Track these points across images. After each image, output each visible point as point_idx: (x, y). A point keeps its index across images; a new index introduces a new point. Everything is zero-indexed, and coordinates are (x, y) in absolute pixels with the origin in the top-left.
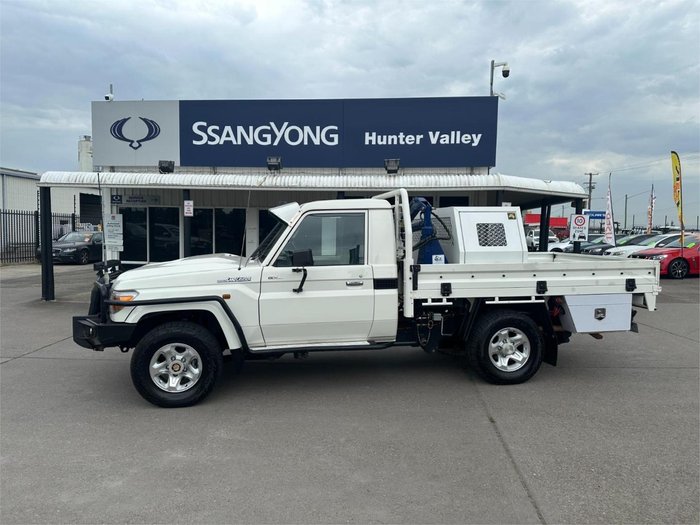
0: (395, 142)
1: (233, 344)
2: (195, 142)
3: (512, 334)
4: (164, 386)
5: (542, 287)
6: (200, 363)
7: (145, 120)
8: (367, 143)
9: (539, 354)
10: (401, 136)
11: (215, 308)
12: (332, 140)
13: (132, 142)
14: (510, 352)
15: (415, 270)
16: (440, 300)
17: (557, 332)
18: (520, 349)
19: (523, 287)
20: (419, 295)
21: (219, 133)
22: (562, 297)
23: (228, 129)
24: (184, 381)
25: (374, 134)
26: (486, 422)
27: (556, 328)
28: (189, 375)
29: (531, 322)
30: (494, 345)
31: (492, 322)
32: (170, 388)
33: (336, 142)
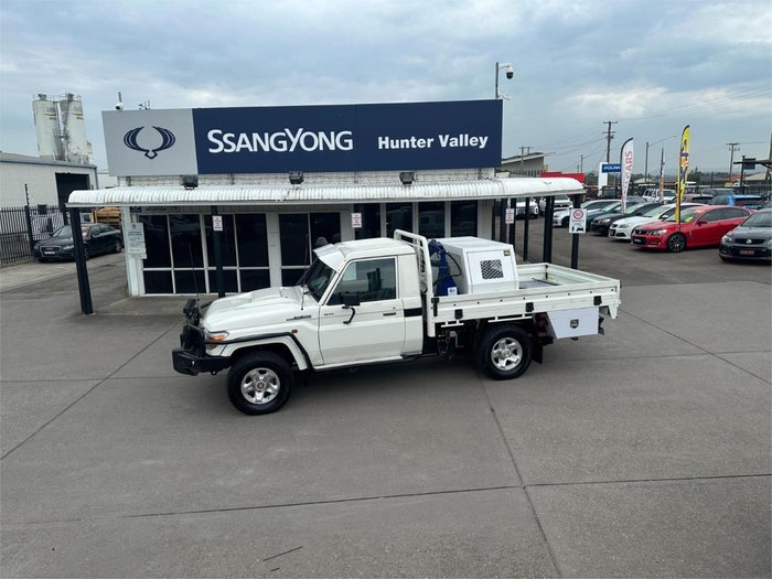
0: (408, 146)
1: (302, 366)
2: (211, 151)
3: (508, 342)
4: (253, 400)
5: (530, 306)
6: (278, 381)
7: (158, 129)
8: (380, 147)
9: (529, 356)
10: (413, 140)
11: (287, 341)
12: (347, 145)
13: (148, 151)
14: (507, 356)
15: (435, 301)
16: (455, 322)
17: (543, 338)
18: (515, 352)
19: (515, 308)
20: (439, 319)
21: (235, 140)
22: (545, 313)
23: (243, 136)
24: (267, 395)
25: (387, 138)
26: (488, 412)
27: (541, 335)
28: (269, 390)
29: (523, 332)
30: (495, 352)
31: (493, 335)
32: (257, 401)
33: (351, 147)
